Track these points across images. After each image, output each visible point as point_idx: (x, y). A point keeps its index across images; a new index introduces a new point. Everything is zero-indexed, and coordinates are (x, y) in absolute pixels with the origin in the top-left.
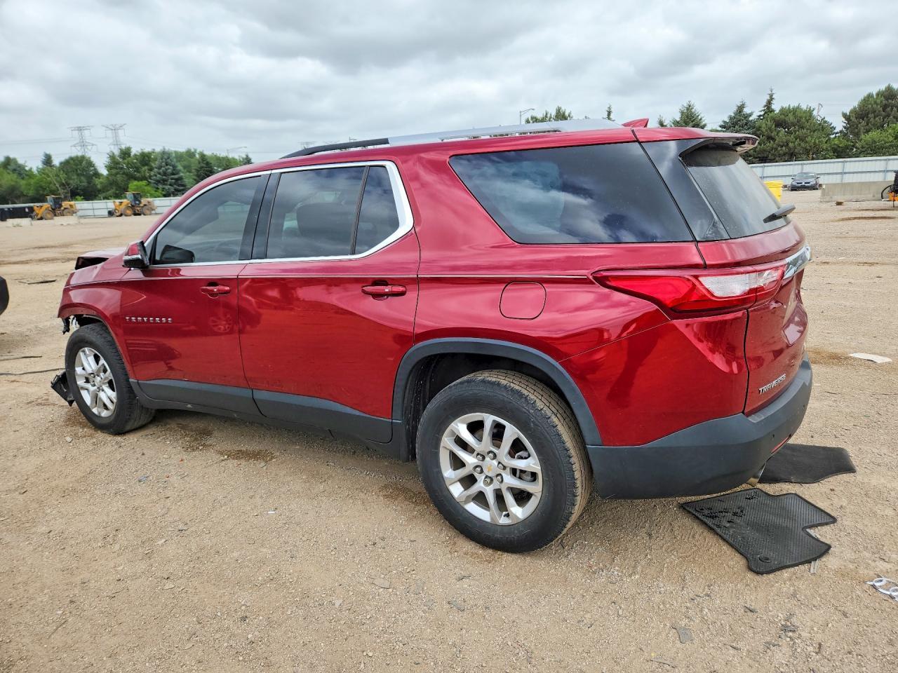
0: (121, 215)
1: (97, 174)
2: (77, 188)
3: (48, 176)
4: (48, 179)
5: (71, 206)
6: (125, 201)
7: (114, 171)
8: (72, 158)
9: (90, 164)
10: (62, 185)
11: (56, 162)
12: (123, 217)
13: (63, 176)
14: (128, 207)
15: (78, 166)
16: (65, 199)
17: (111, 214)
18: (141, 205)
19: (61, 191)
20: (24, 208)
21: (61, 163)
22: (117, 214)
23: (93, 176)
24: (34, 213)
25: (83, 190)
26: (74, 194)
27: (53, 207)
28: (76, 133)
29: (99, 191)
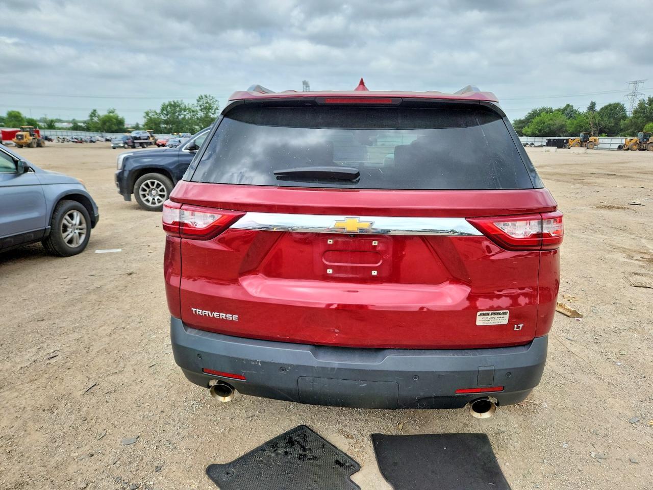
0: (628, 149)
1: (625, 117)
2: (605, 128)
3: (587, 118)
4: (587, 120)
5: (595, 140)
6: (635, 138)
7: (638, 115)
8: (610, 105)
9: (622, 109)
10: (595, 125)
11: (598, 108)
12: (629, 151)
13: (598, 118)
14: (635, 144)
15: (614, 111)
16: (594, 135)
17: (620, 148)
18: (648, 142)
19: (593, 129)
20: (564, 140)
21: (602, 109)
22: (625, 148)
23: (622, 118)
24: (568, 144)
25: (609, 129)
26: (602, 132)
27: (582, 141)
28: (632, 86)
29: (622, 130)
